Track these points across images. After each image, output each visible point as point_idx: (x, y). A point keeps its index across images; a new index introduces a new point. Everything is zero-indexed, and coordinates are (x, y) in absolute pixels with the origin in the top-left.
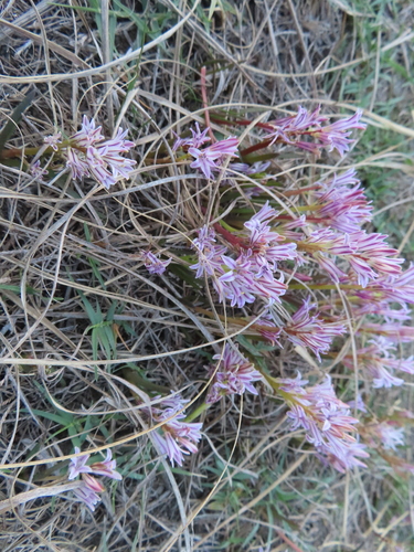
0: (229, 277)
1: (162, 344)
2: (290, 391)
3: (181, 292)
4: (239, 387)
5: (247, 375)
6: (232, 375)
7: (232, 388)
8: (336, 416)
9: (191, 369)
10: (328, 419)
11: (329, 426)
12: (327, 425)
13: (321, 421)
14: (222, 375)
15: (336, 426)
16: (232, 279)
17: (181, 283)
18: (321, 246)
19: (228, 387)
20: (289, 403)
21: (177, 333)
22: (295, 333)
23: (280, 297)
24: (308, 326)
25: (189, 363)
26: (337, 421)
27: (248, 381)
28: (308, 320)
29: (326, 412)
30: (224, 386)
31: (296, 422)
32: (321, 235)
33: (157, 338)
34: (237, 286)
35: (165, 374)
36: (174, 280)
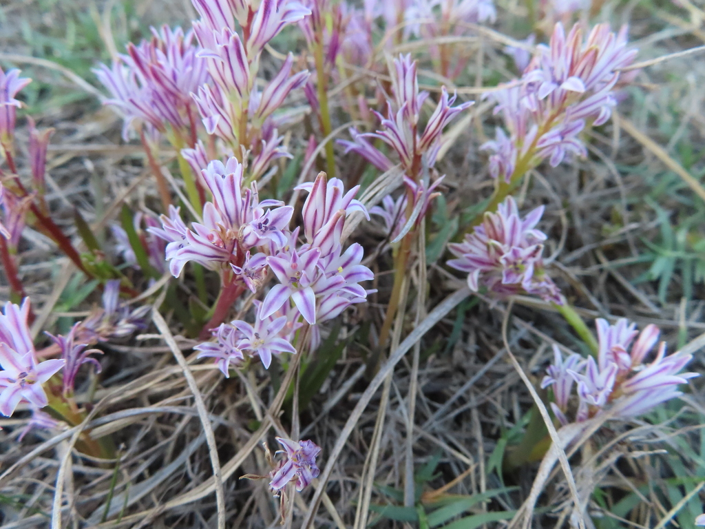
0: (306, 303)
1: (454, 399)
2: (512, 163)
3: (355, 367)
4: (531, 241)
5: (507, 225)
6: (508, 254)
7: (533, 255)
8: (552, 69)
9: (489, 337)
10: (559, 83)
11: (574, 79)
12: (574, 85)
13: (565, 96)
14: (508, 274)
15: (572, 67)
16: (310, 294)
17: (339, 368)
18: (238, 114)
19: (531, 261)
20: (534, 161)
21: (429, 370)
22: (417, 158)
23: (347, 188)
24: (401, 133)
25: (479, 342)
26: (562, 65)
27: (520, 223)
28: (388, 133)
29: (547, 88)
30: (529, 270)
31: (569, 147)
32: (211, 111)
33: (442, 408)
34: (324, 281)
35: (505, 388)
36: (334, 380)
